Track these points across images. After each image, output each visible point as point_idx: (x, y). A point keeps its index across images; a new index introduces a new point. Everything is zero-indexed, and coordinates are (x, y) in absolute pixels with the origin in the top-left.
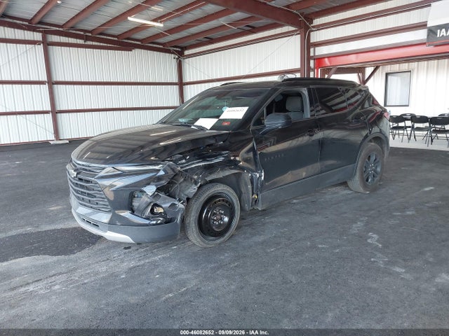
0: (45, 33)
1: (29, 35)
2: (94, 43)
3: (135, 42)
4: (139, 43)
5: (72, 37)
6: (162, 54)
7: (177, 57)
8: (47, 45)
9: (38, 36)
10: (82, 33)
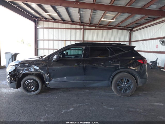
0: (84, 26)
1: (79, 27)
2: (98, 28)
3: (113, 27)
4: (115, 27)
5: (91, 27)
6: (123, 31)
7: (129, 31)
8: (84, 29)
9: (82, 27)
10: (95, 25)
